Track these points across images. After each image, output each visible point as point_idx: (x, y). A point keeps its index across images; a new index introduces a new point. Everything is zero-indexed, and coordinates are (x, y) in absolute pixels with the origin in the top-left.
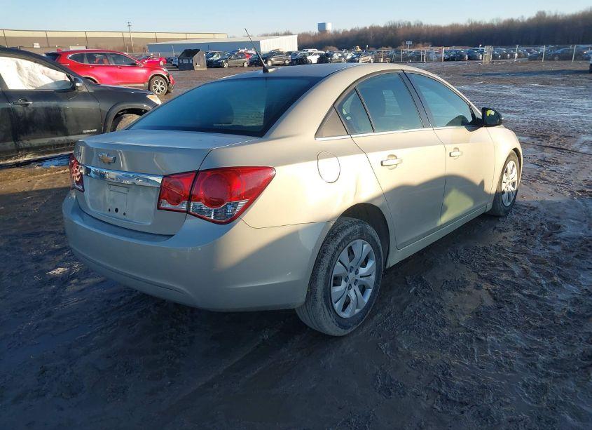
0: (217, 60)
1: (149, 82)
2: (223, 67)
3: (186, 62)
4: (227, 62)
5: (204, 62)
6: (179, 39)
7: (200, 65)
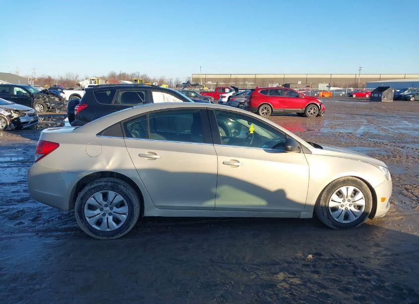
0: (407, 95)
1: (306, 108)
2: (410, 100)
3: (376, 95)
4: (413, 96)
5: (391, 96)
6: (398, 79)
7: (387, 98)
